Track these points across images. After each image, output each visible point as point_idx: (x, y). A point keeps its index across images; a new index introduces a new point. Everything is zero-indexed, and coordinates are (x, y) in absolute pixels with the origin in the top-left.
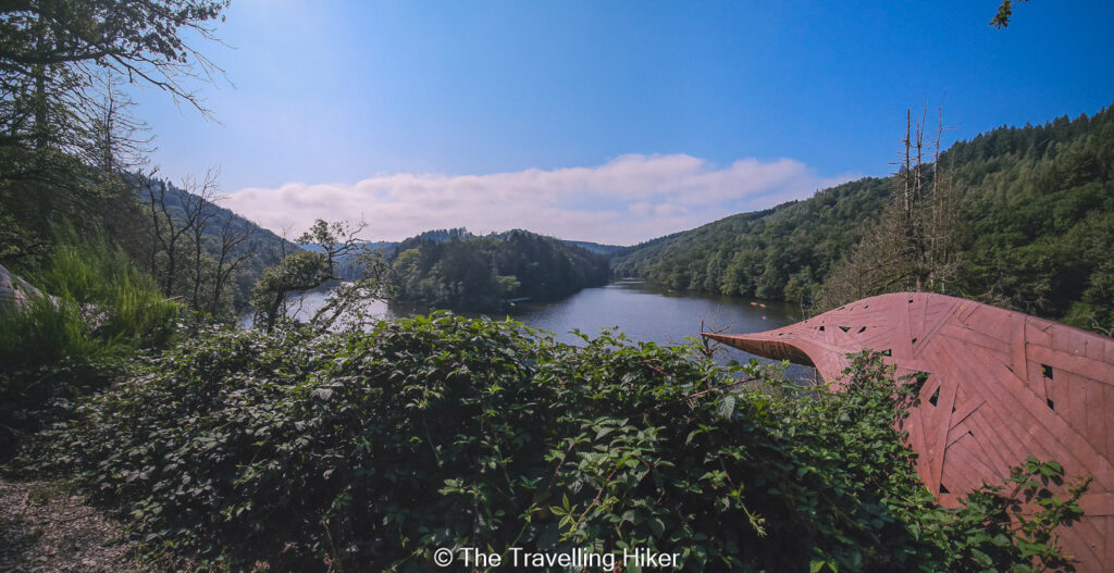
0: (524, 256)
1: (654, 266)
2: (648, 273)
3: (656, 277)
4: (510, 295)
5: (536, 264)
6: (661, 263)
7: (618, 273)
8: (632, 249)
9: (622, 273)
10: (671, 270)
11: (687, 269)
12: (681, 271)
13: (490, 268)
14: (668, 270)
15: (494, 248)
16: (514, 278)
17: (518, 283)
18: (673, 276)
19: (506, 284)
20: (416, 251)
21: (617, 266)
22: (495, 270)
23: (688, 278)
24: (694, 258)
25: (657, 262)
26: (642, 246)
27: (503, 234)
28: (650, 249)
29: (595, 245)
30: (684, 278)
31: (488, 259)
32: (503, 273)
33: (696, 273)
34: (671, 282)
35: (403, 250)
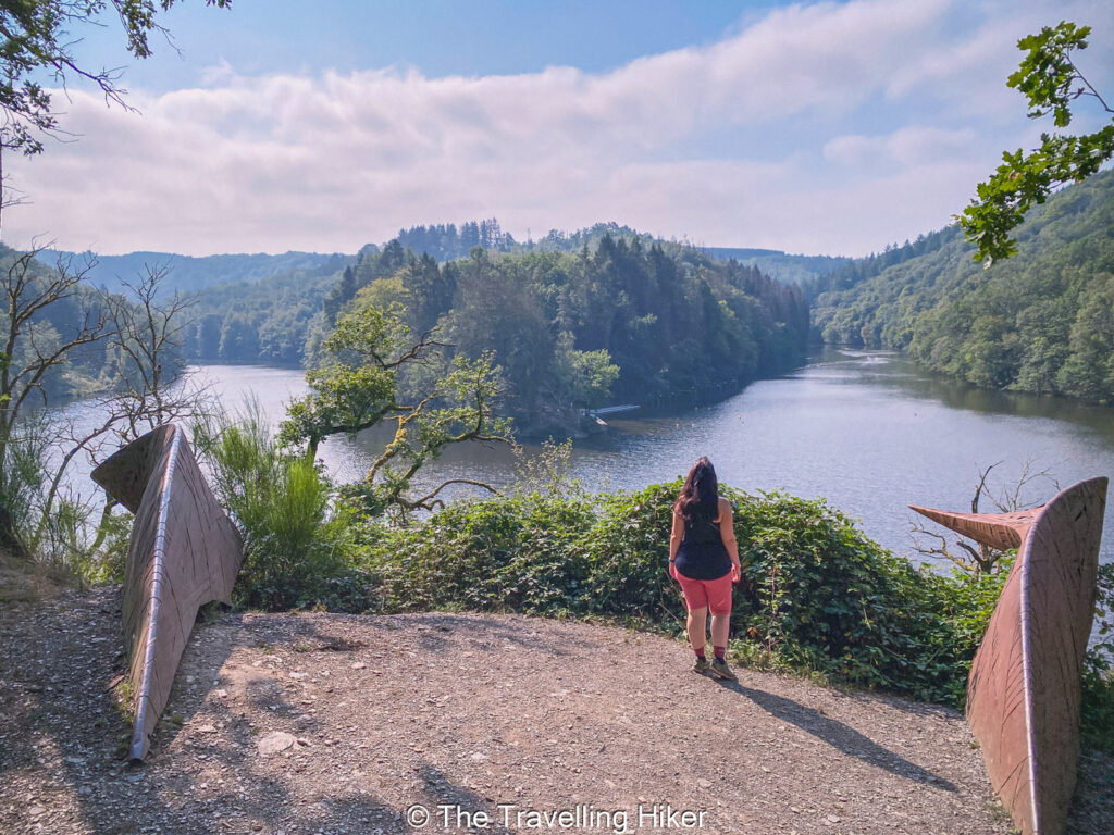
0: (624, 298)
1: (924, 315)
2: (908, 338)
3: (927, 352)
4: (595, 399)
5: (649, 319)
6: (941, 308)
7: (835, 336)
8: (871, 267)
9: (845, 337)
10: (968, 330)
11: (1011, 329)
12: (996, 335)
13: (555, 328)
14: (960, 331)
15: (560, 278)
16: (603, 356)
17: (614, 368)
18: (973, 349)
19: (587, 371)
20: (396, 283)
21: (830, 316)
22: (567, 338)
23: (1015, 353)
24: (1037, 291)
25: (933, 302)
26: (894, 256)
27: (575, 237)
28: (917, 264)
29: (779, 257)
30: (1005, 354)
31: (551, 307)
32: (582, 344)
33: (1039, 341)
34: (966, 367)
35: (366, 282)
